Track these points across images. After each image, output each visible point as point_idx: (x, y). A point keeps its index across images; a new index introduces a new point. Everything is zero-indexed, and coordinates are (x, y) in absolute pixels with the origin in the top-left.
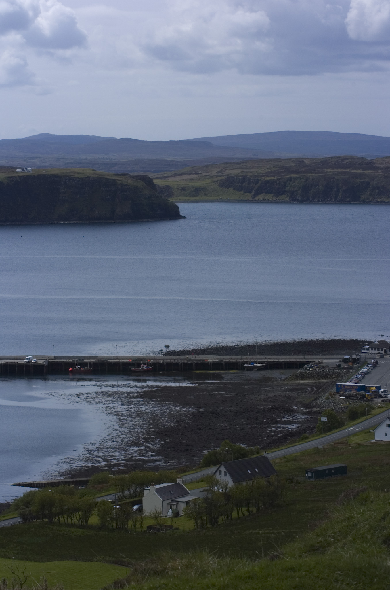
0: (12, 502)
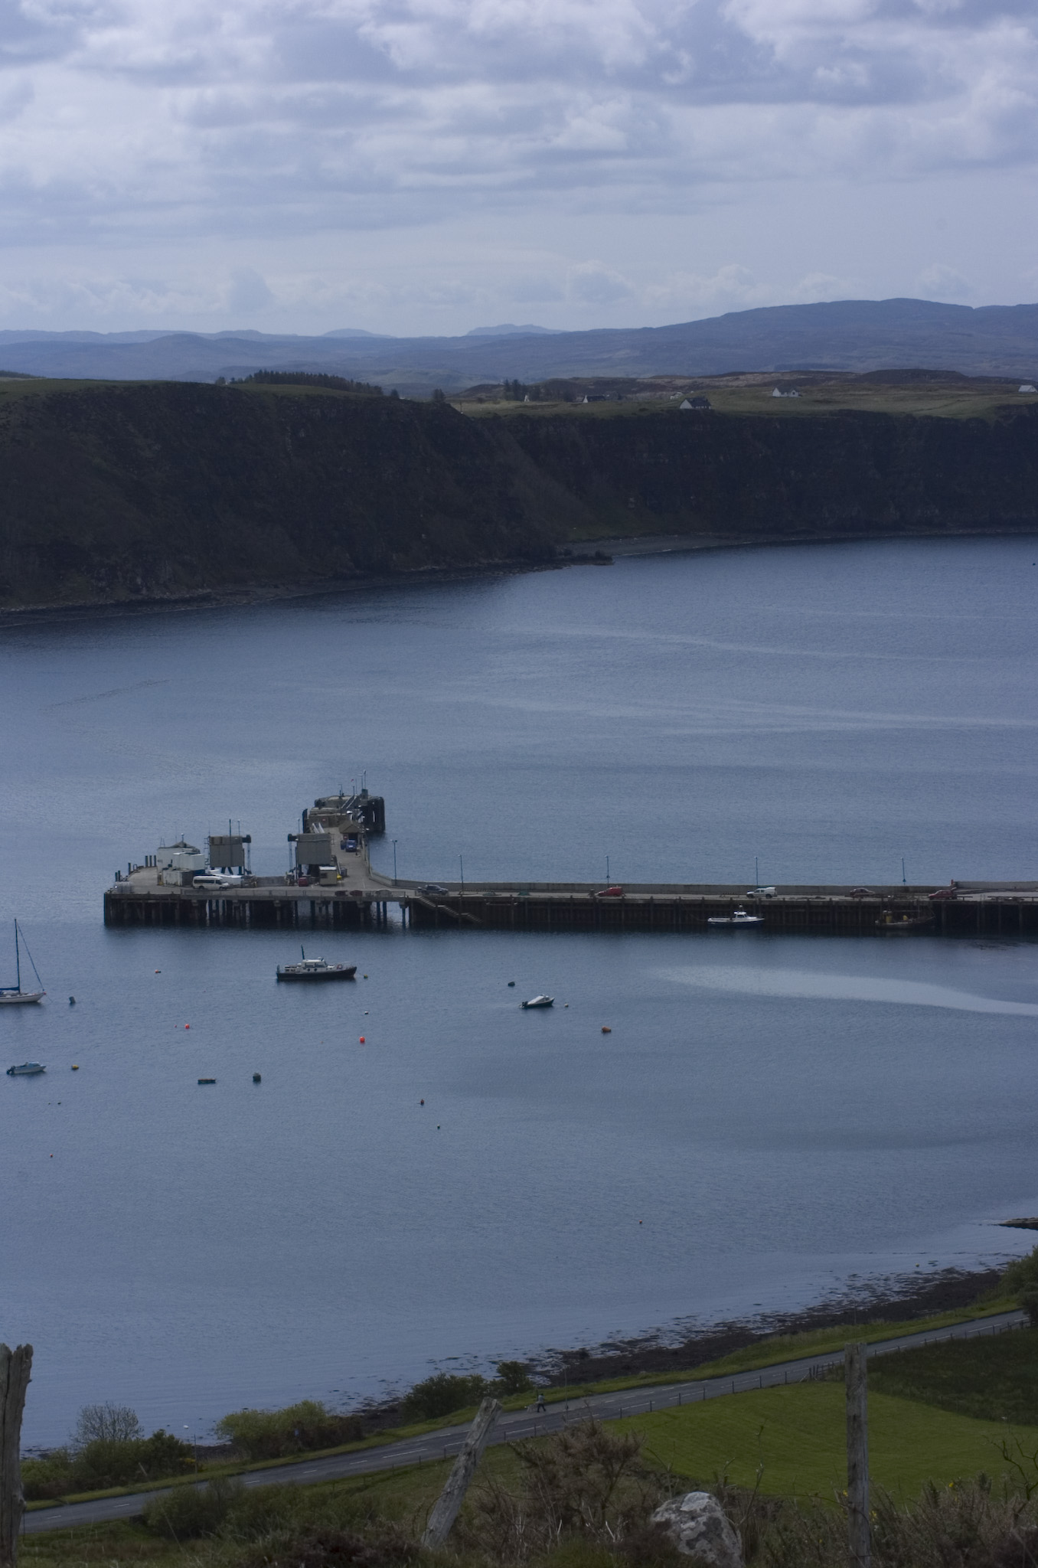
0: (1003, 1271)
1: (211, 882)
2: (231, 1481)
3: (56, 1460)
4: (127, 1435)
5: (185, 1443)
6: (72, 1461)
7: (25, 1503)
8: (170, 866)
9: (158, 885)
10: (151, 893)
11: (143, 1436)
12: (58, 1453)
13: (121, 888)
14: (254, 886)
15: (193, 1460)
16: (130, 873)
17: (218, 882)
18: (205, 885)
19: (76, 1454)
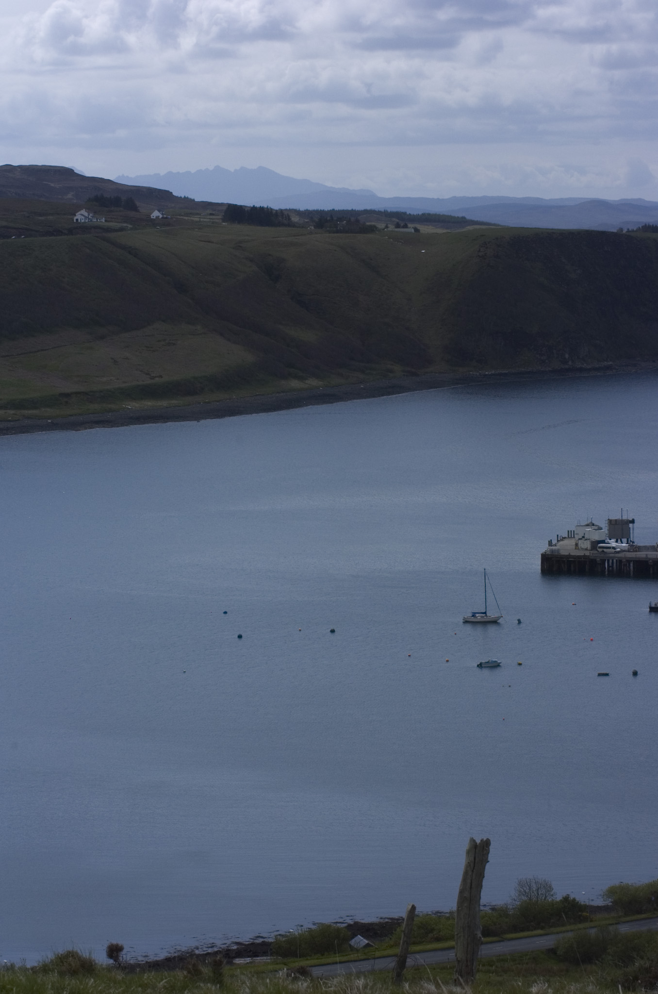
1: (609, 548)
2: (611, 928)
3: (500, 912)
4: (546, 897)
5: (582, 903)
6: (511, 913)
7: (483, 939)
8: (583, 537)
9: (575, 549)
10: (571, 554)
11: (556, 898)
12: (502, 907)
13: (552, 551)
14: (636, 552)
15: (588, 914)
16: (558, 541)
17: (614, 548)
18: (605, 550)
19: (513, 909)
